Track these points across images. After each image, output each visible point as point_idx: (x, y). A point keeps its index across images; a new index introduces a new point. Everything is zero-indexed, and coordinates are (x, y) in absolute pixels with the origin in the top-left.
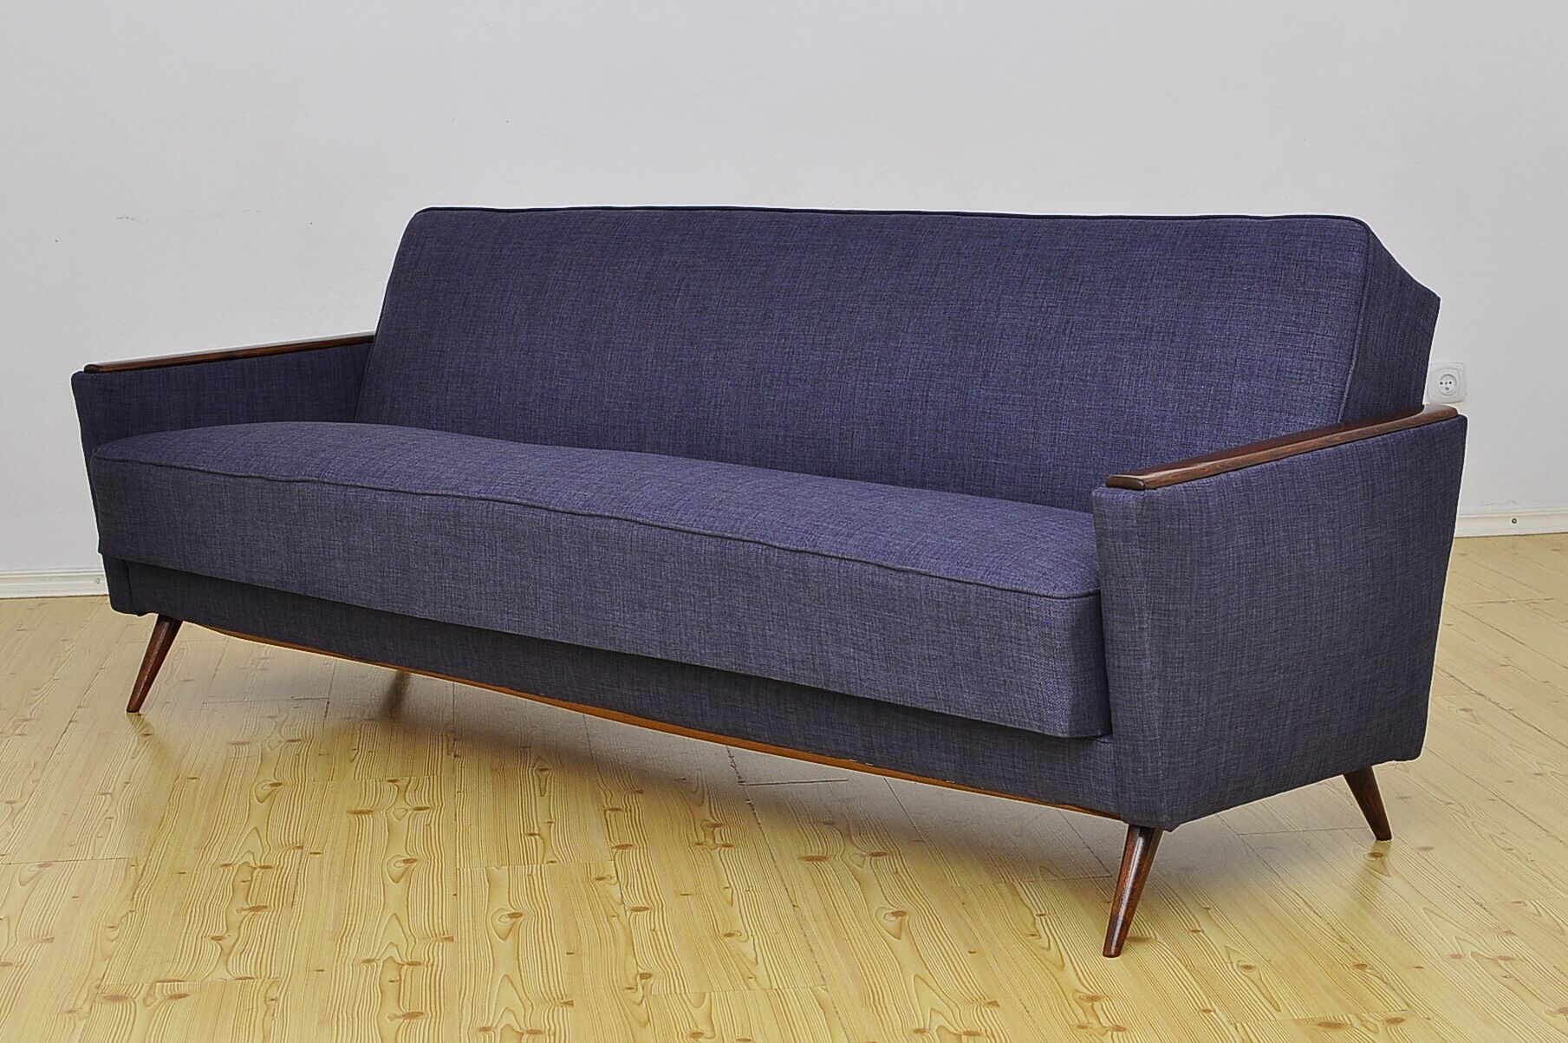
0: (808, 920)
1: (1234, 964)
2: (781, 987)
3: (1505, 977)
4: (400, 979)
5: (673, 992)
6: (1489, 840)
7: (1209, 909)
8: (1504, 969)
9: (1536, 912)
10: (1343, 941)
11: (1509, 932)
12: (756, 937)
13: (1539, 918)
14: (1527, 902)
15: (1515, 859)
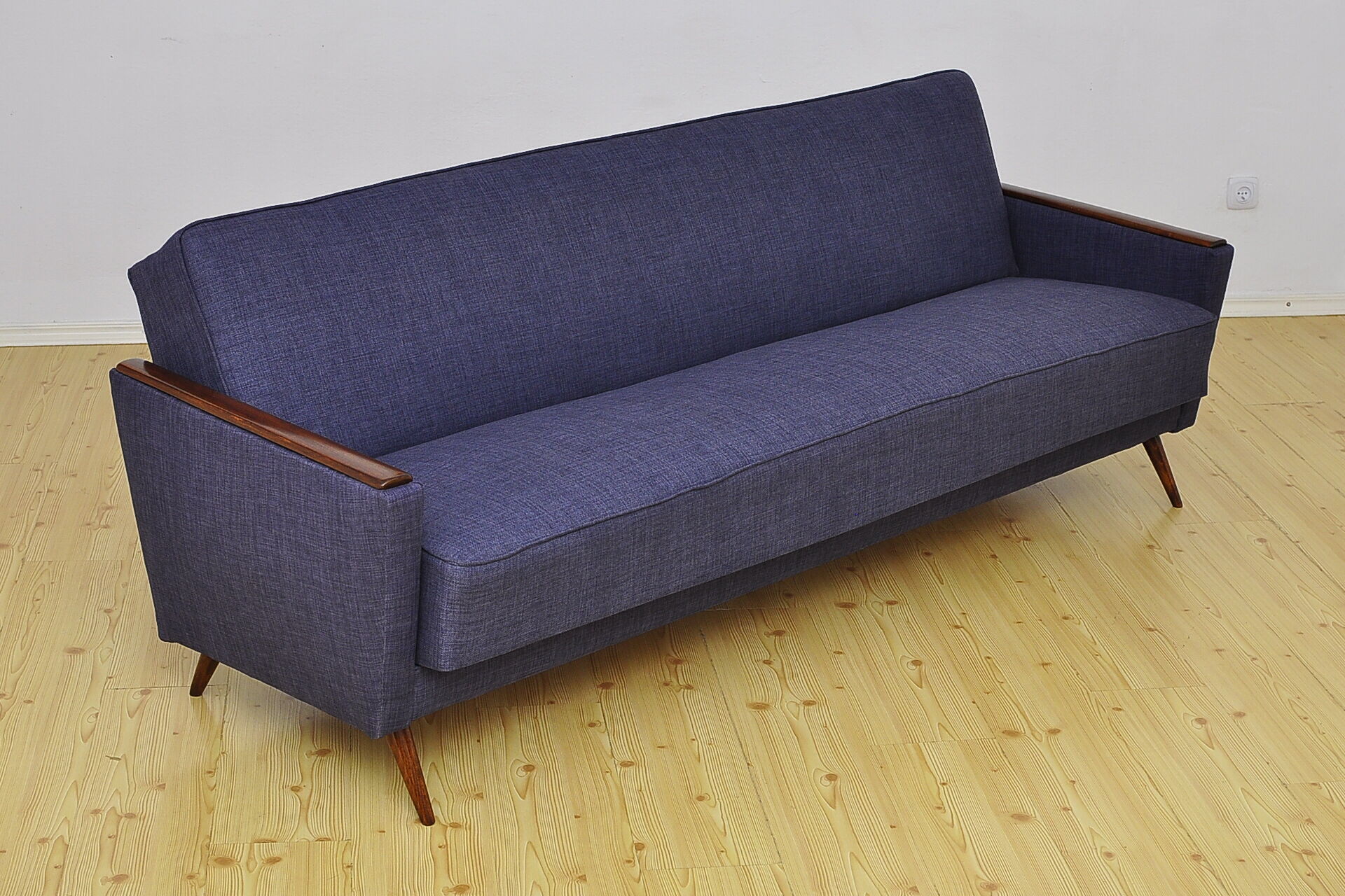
0: (761, 782)
1: (1099, 849)
2: (747, 864)
3: (1309, 875)
4: (447, 844)
5: (663, 868)
6: (1288, 705)
7: (1074, 782)
8: (1307, 865)
9: (1329, 798)
10: (1182, 826)
11: (1309, 821)
12: (721, 801)
13: (1332, 804)
14: (1321, 783)
15: (1308, 728)
